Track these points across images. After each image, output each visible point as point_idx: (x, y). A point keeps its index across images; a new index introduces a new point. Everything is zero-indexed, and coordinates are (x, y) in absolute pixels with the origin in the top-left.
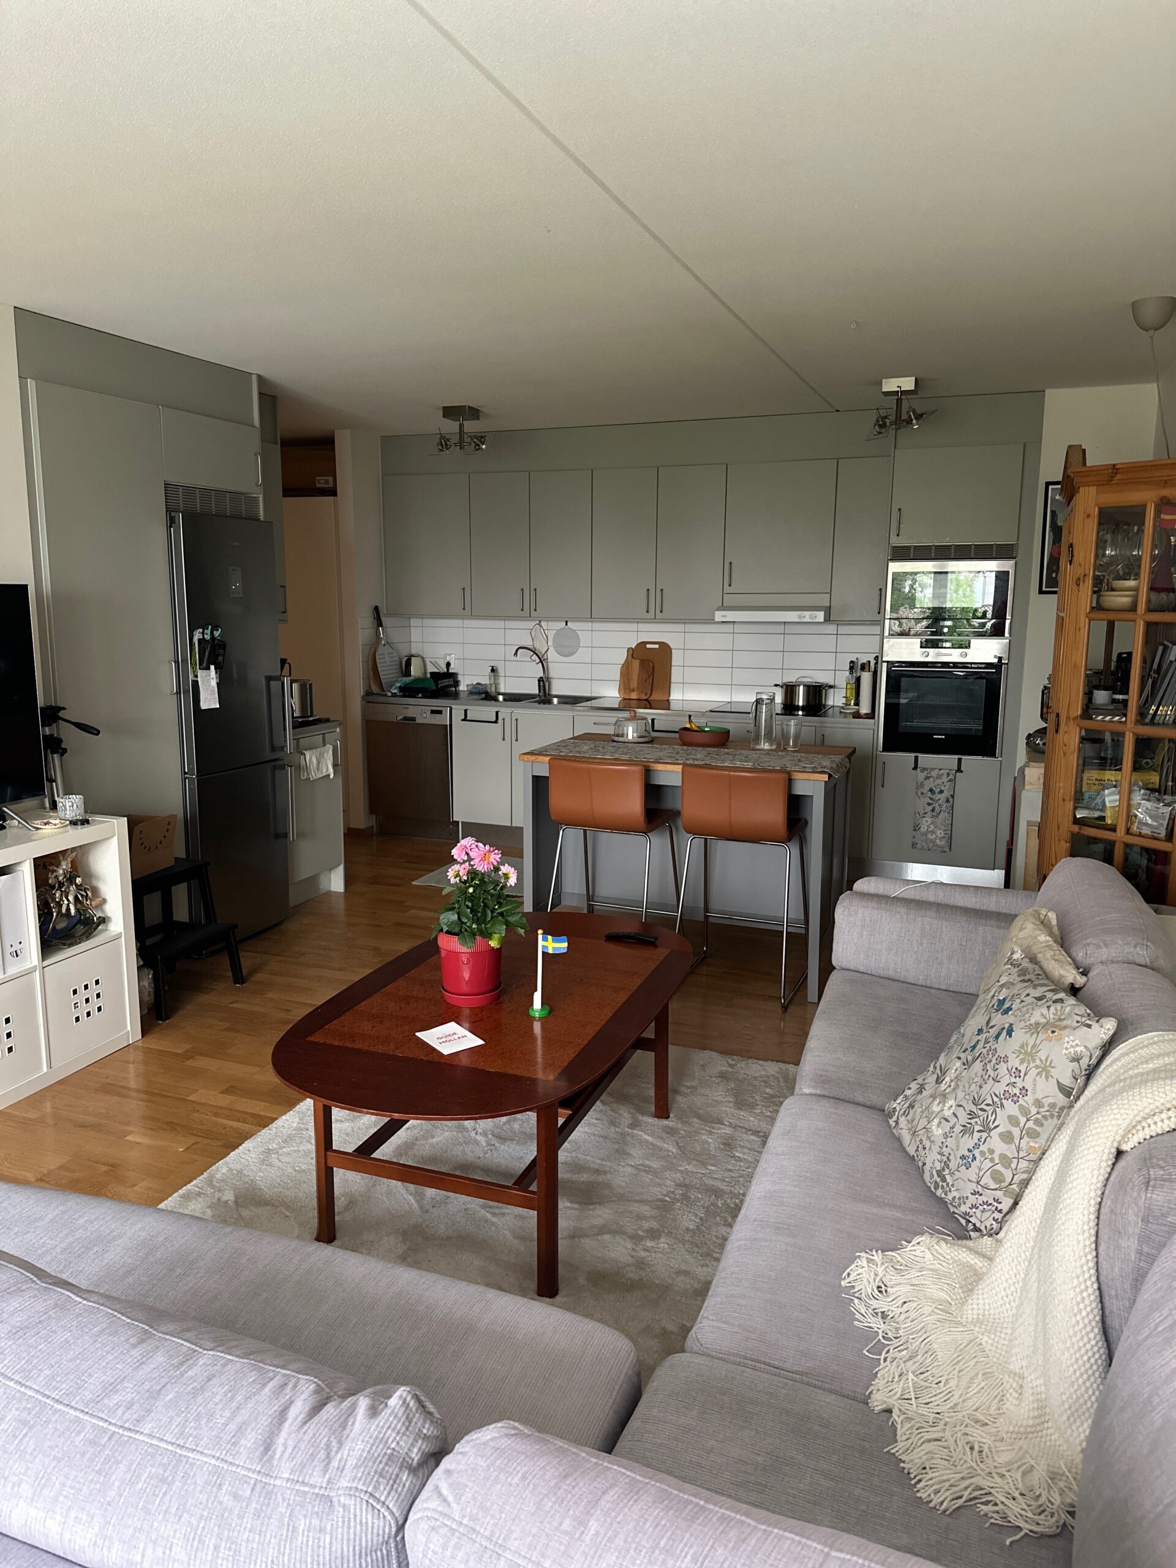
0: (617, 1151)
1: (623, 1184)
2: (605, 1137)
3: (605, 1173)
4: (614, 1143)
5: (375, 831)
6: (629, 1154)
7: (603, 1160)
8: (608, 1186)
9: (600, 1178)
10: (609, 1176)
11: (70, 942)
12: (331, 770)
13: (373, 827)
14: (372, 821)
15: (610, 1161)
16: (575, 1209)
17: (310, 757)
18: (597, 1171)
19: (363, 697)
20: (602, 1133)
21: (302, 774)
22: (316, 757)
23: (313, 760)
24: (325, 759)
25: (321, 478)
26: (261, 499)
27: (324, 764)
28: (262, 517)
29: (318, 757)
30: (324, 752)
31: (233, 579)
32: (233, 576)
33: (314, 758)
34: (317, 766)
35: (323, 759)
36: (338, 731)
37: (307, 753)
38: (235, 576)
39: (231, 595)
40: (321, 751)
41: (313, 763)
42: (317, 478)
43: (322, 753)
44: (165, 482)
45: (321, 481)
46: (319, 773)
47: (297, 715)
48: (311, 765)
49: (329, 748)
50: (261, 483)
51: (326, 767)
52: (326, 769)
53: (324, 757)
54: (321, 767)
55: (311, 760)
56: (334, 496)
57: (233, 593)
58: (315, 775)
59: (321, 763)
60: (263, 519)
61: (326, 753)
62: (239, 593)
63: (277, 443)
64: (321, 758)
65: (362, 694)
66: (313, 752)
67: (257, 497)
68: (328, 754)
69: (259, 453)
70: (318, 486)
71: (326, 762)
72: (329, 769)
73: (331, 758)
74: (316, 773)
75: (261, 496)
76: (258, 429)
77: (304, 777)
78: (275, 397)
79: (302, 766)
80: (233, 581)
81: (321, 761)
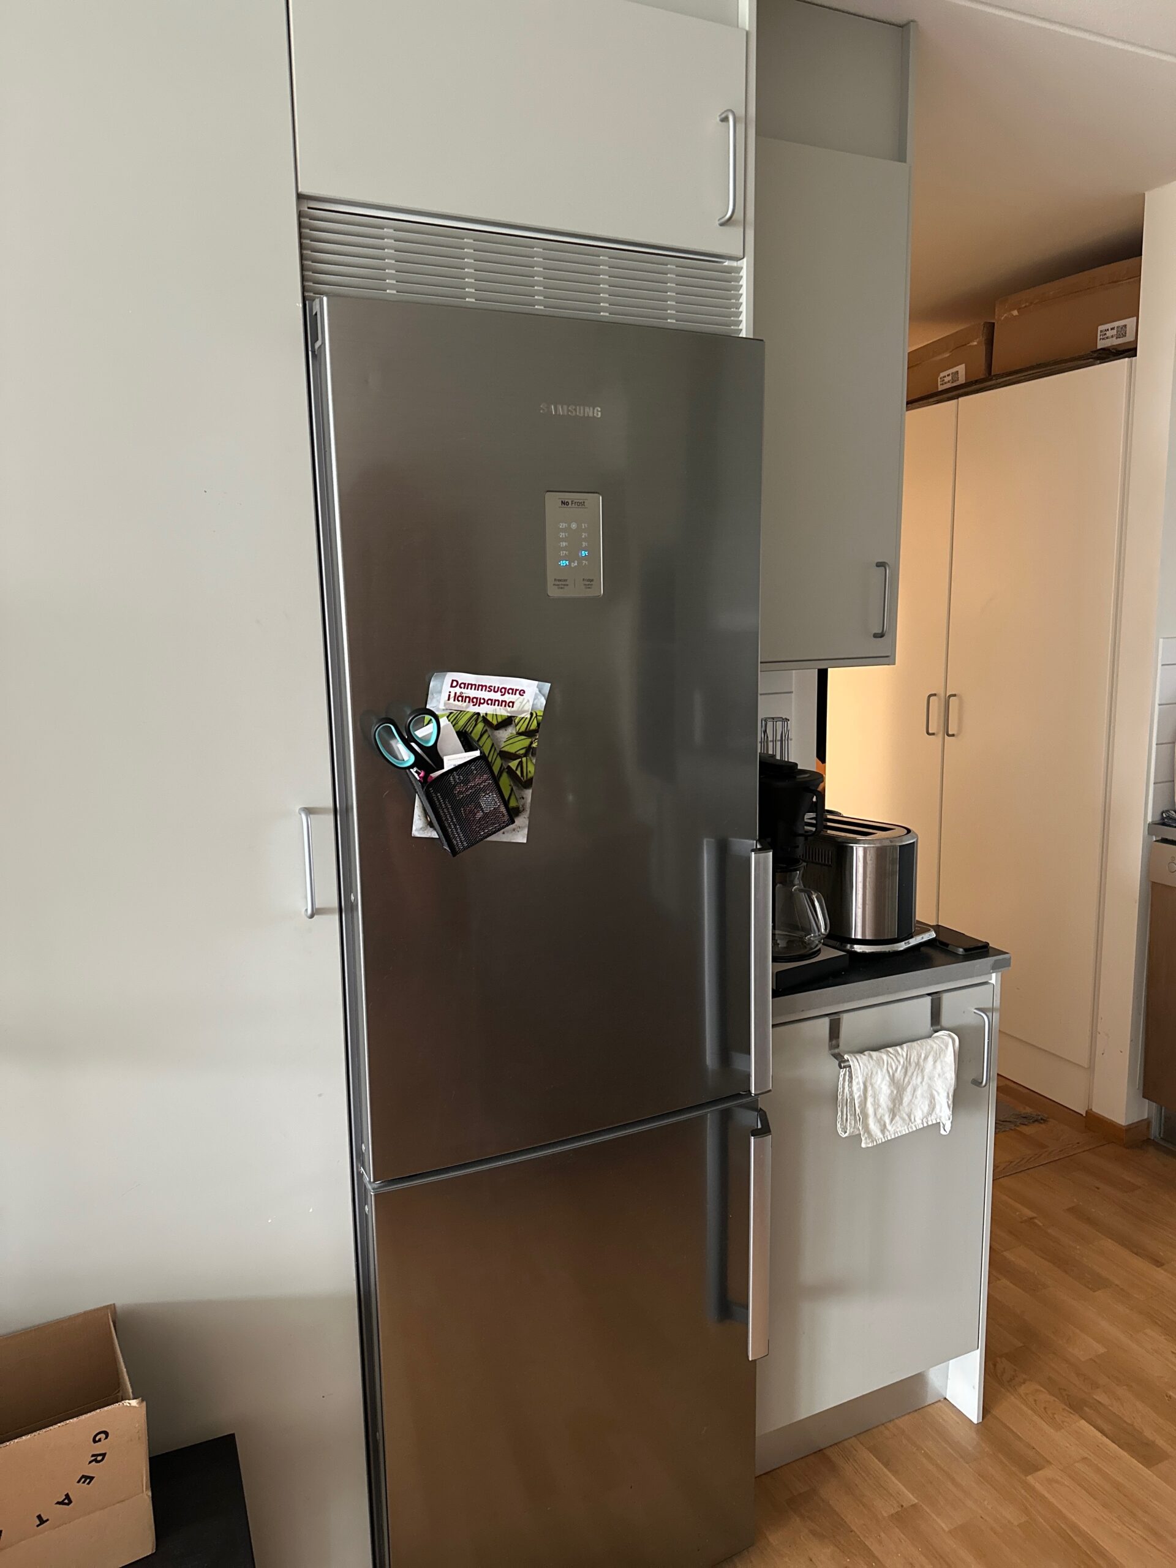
12: (944, 1113)
13: (1148, 1124)
17: (869, 1078)
19: (1152, 828)
21: (839, 1120)
22: (892, 1078)
23: (876, 1086)
24: (926, 1078)
25: (1109, 326)
26: (744, 273)
27: (919, 1093)
28: (743, 326)
29: (899, 1075)
30: (926, 1058)
31: (562, 535)
32: (562, 525)
33: (883, 1079)
34: (894, 1101)
35: (919, 1079)
36: (993, 981)
37: (860, 1065)
38: (574, 526)
39: (553, 592)
40: (914, 1058)
41: (874, 1097)
42: (1101, 328)
43: (918, 1064)
44: (300, 197)
45: (1109, 334)
46: (900, 1122)
47: (857, 933)
48: (870, 1100)
49: (947, 1047)
50: (739, 215)
51: (927, 1103)
52: (926, 1109)
53: (922, 1071)
54: (906, 1100)
55: (872, 1085)
56: (1129, 357)
57: (561, 583)
58: (883, 1129)
59: (909, 1089)
60: (743, 334)
61: (930, 1059)
62: (590, 582)
63: (900, 155)
64: (911, 1077)
65: (1150, 820)
66: (879, 1062)
67: (730, 270)
68: (938, 1064)
69: (741, 112)
70: (1101, 344)
71: (930, 1086)
72: (938, 1107)
73: (951, 1075)
74: (888, 1121)
75: (744, 263)
76: (747, 33)
77: (845, 1132)
78: (903, 27)
79: (840, 1097)
80: (564, 544)
81: (909, 1083)
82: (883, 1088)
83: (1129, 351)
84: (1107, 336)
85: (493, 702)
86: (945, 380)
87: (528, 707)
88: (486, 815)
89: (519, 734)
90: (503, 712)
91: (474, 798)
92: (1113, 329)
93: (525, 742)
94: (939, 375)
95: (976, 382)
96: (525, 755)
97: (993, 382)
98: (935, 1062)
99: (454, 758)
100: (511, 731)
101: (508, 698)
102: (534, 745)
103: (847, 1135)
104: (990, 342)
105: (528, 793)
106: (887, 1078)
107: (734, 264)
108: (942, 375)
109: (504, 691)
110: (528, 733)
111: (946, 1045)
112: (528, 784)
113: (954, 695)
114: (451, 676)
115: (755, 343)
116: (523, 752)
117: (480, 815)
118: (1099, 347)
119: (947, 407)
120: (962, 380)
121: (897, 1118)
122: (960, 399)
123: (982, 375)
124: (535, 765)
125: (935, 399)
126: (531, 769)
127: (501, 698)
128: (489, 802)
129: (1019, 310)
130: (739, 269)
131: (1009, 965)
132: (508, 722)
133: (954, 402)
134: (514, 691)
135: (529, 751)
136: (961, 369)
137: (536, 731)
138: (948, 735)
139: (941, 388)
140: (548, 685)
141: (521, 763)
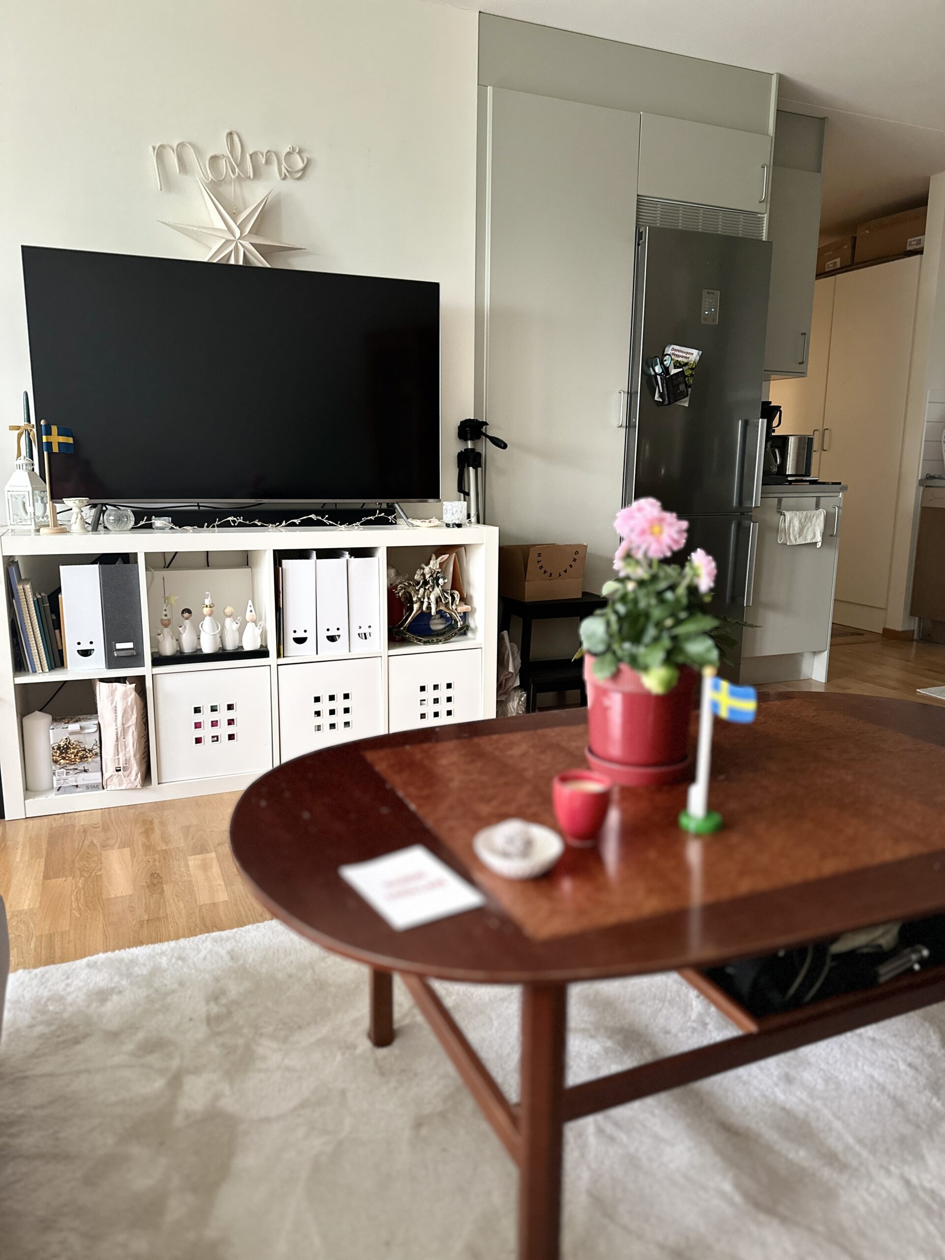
0: (902, 1140)
1: (862, 1209)
2: (898, 1103)
3: (843, 1167)
4: (908, 1120)
5: (916, 637)
6: (921, 1158)
7: (860, 1141)
8: (829, 1195)
9: (826, 1173)
10: (843, 1179)
11: (425, 640)
12: (819, 538)
13: (913, 631)
14: (913, 625)
15: (873, 1151)
16: (732, 1203)
17: (792, 520)
18: (832, 1158)
19: (921, 483)
20: (899, 1093)
21: (779, 537)
22: (800, 521)
23: (794, 523)
24: (813, 525)
25: (913, 239)
26: (765, 219)
27: (810, 529)
28: (764, 237)
29: (803, 520)
30: (813, 517)
31: (707, 303)
32: (707, 300)
33: (797, 521)
34: (800, 530)
35: (810, 525)
36: (840, 496)
37: (788, 515)
38: (710, 301)
39: (703, 322)
40: (809, 515)
41: (793, 527)
42: (909, 240)
43: (810, 518)
44: (638, 195)
45: (913, 243)
46: (802, 539)
47: (789, 472)
48: (791, 528)
49: (821, 513)
50: (765, 200)
51: (812, 534)
52: (812, 536)
53: (812, 522)
54: (804, 532)
55: (793, 523)
56: (921, 254)
57: (705, 319)
58: (796, 540)
59: (806, 528)
60: (764, 240)
61: (815, 518)
62: (714, 320)
63: (819, 171)
64: (807, 523)
65: (919, 478)
66: (796, 514)
67: (759, 218)
68: (818, 520)
69: (768, 164)
70: (908, 248)
71: (814, 528)
72: (816, 537)
73: (822, 525)
74: (797, 538)
75: (766, 215)
76: (772, 137)
77: (780, 541)
78: (823, 119)
79: (780, 529)
80: (707, 306)
81: (806, 526)
82: (796, 523)
83: (920, 252)
84: (911, 245)
85: (682, 357)
86: (829, 266)
87: (693, 360)
88: (680, 392)
89: (689, 369)
90: (685, 360)
91: (678, 385)
92: (914, 241)
93: (690, 372)
94: (826, 263)
95: (846, 267)
96: (690, 376)
97: (854, 267)
98: (816, 519)
99: (673, 371)
100: (687, 367)
101: (688, 356)
102: (693, 373)
103: (780, 543)
104: (854, 247)
105: (690, 390)
106: (798, 521)
107: (762, 215)
108: (828, 263)
109: (687, 353)
110: (692, 369)
111: (821, 514)
112: (690, 386)
113: (827, 429)
114: (673, 346)
115: (769, 243)
116: (689, 375)
117: (679, 391)
118: (908, 249)
119: (831, 279)
120: (838, 266)
121: (801, 537)
122: (837, 275)
123: (849, 263)
124: (693, 380)
125: (823, 276)
126: (691, 381)
127: (686, 356)
128: (682, 387)
129: (869, 230)
130: (764, 217)
131: (847, 490)
132: (686, 364)
133: (834, 277)
134: (690, 353)
135: (692, 375)
136: (838, 260)
137: (694, 368)
138: (823, 450)
139: (827, 270)
140: (701, 352)
141: (688, 379)
